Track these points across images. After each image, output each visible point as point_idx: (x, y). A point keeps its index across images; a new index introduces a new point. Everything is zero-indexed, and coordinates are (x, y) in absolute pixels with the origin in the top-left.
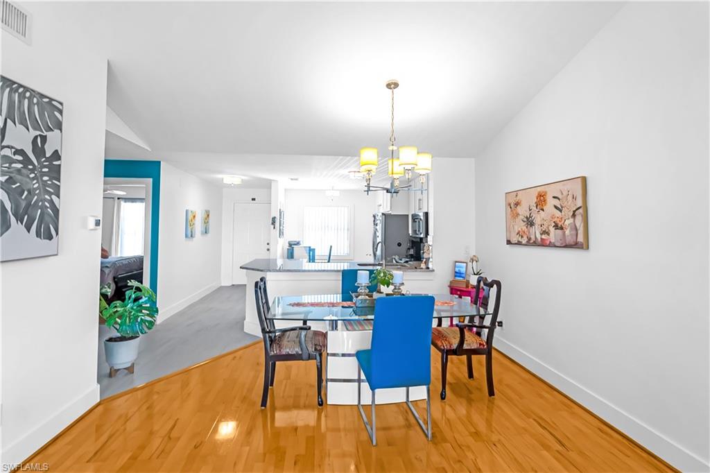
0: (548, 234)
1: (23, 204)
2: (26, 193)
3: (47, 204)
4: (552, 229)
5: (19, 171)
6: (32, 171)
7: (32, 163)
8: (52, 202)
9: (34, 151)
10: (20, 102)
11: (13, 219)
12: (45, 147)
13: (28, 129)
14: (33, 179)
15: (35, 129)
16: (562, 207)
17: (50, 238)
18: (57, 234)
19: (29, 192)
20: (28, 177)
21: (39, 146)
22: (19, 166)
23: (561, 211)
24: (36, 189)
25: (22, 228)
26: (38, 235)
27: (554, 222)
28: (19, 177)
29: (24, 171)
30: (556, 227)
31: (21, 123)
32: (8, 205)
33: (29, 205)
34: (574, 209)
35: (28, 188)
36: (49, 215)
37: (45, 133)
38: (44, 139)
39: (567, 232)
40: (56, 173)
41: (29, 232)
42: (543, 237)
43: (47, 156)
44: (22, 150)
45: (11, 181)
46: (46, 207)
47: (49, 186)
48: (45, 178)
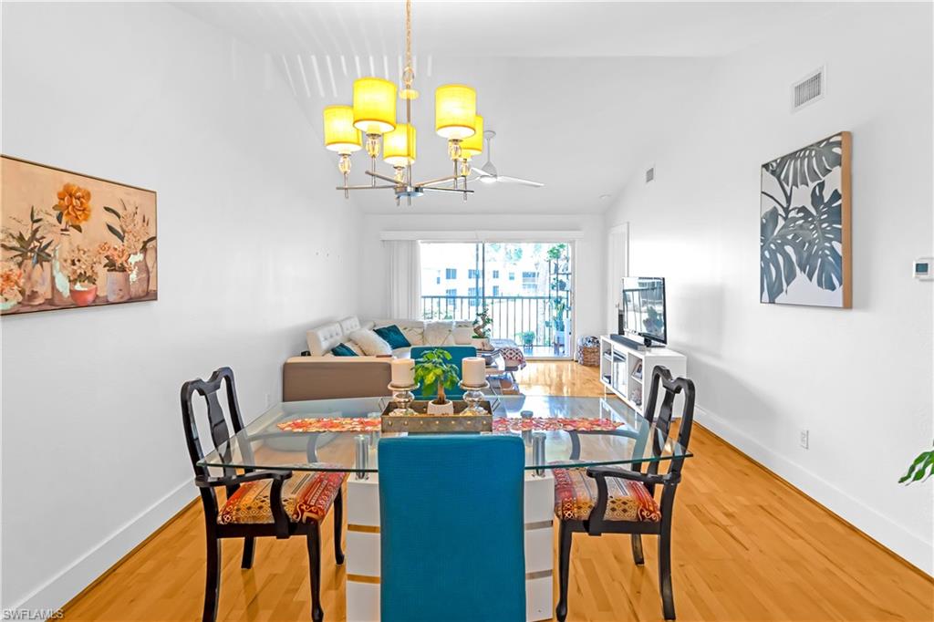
0: (92, 280)
1: (805, 255)
2: (807, 245)
3: (828, 252)
4: (101, 271)
5: (801, 226)
6: (812, 223)
7: (811, 215)
8: (832, 249)
9: (813, 204)
11: (798, 269)
12: (824, 193)
13: (807, 185)
14: (813, 229)
15: (813, 181)
16: (124, 232)
17: (833, 288)
18: (840, 284)
19: (810, 243)
20: (808, 229)
21: (817, 199)
22: (801, 222)
23: (122, 238)
24: (815, 239)
25: (805, 277)
26: (820, 284)
27: (107, 257)
28: (801, 232)
29: (805, 225)
30: (111, 266)
31: (802, 184)
32: (794, 258)
33: (810, 255)
34: (146, 240)
35: (808, 239)
36: (830, 263)
37: (823, 179)
38: (822, 186)
39: (133, 277)
40: (836, 215)
41: (811, 280)
42: (78, 287)
43: (826, 201)
44: (803, 207)
45: (795, 237)
46: (827, 255)
47: (829, 232)
48: (824, 225)
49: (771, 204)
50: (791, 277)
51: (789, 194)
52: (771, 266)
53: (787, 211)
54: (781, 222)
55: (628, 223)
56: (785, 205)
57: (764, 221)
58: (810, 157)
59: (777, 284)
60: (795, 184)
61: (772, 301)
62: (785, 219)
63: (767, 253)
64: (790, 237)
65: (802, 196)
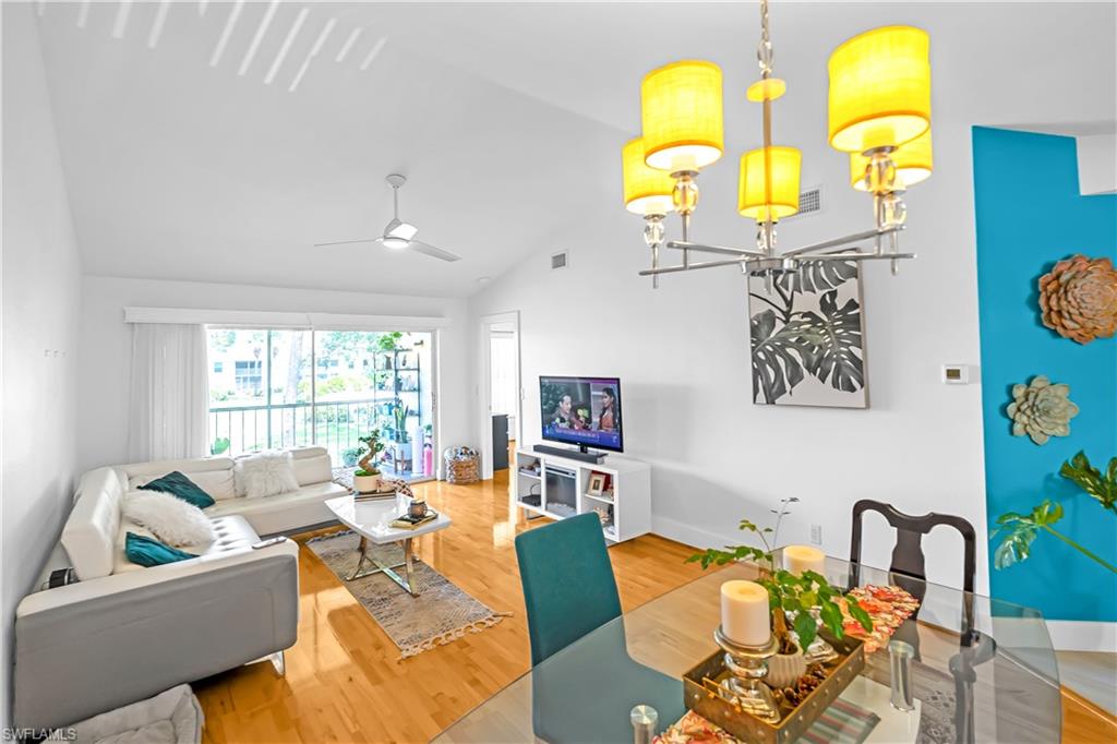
1: (815, 358)
2: (817, 348)
3: (844, 356)
5: (808, 331)
6: (822, 328)
7: (822, 321)
8: (851, 354)
9: (823, 309)
10: (804, 272)
11: (805, 371)
12: (836, 301)
13: (814, 292)
14: (824, 334)
15: (821, 288)
17: (853, 389)
18: (862, 386)
19: (820, 347)
20: (818, 333)
21: (827, 306)
22: (808, 326)
24: (829, 343)
25: (815, 379)
26: (835, 384)
28: (808, 336)
29: (812, 329)
31: (806, 290)
32: (800, 360)
33: (821, 359)
35: (819, 342)
36: (848, 366)
37: (835, 288)
38: (833, 294)
40: (855, 322)
41: (823, 382)
43: (839, 309)
44: (810, 313)
45: (800, 340)
46: (843, 359)
47: (845, 338)
48: (838, 331)
49: (764, 308)
50: (796, 378)
51: (789, 298)
52: (767, 366)
53: (787, 315)
54: (780, 325)
55: (519, 312)
56: (785, 309)
57: (756, 323)
58: (815, 265)
59: (776, 386)
60: (797, 288)
61: (771, 401)
62: (786, 322)
63: (761, 355)
64: (793, 340)
65: (808, 301)
